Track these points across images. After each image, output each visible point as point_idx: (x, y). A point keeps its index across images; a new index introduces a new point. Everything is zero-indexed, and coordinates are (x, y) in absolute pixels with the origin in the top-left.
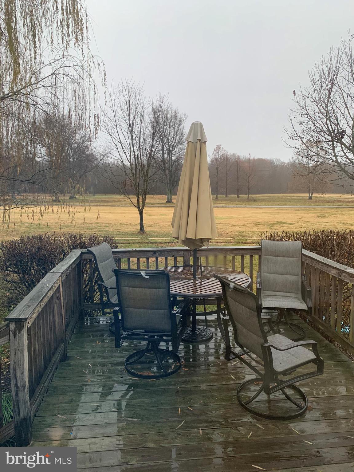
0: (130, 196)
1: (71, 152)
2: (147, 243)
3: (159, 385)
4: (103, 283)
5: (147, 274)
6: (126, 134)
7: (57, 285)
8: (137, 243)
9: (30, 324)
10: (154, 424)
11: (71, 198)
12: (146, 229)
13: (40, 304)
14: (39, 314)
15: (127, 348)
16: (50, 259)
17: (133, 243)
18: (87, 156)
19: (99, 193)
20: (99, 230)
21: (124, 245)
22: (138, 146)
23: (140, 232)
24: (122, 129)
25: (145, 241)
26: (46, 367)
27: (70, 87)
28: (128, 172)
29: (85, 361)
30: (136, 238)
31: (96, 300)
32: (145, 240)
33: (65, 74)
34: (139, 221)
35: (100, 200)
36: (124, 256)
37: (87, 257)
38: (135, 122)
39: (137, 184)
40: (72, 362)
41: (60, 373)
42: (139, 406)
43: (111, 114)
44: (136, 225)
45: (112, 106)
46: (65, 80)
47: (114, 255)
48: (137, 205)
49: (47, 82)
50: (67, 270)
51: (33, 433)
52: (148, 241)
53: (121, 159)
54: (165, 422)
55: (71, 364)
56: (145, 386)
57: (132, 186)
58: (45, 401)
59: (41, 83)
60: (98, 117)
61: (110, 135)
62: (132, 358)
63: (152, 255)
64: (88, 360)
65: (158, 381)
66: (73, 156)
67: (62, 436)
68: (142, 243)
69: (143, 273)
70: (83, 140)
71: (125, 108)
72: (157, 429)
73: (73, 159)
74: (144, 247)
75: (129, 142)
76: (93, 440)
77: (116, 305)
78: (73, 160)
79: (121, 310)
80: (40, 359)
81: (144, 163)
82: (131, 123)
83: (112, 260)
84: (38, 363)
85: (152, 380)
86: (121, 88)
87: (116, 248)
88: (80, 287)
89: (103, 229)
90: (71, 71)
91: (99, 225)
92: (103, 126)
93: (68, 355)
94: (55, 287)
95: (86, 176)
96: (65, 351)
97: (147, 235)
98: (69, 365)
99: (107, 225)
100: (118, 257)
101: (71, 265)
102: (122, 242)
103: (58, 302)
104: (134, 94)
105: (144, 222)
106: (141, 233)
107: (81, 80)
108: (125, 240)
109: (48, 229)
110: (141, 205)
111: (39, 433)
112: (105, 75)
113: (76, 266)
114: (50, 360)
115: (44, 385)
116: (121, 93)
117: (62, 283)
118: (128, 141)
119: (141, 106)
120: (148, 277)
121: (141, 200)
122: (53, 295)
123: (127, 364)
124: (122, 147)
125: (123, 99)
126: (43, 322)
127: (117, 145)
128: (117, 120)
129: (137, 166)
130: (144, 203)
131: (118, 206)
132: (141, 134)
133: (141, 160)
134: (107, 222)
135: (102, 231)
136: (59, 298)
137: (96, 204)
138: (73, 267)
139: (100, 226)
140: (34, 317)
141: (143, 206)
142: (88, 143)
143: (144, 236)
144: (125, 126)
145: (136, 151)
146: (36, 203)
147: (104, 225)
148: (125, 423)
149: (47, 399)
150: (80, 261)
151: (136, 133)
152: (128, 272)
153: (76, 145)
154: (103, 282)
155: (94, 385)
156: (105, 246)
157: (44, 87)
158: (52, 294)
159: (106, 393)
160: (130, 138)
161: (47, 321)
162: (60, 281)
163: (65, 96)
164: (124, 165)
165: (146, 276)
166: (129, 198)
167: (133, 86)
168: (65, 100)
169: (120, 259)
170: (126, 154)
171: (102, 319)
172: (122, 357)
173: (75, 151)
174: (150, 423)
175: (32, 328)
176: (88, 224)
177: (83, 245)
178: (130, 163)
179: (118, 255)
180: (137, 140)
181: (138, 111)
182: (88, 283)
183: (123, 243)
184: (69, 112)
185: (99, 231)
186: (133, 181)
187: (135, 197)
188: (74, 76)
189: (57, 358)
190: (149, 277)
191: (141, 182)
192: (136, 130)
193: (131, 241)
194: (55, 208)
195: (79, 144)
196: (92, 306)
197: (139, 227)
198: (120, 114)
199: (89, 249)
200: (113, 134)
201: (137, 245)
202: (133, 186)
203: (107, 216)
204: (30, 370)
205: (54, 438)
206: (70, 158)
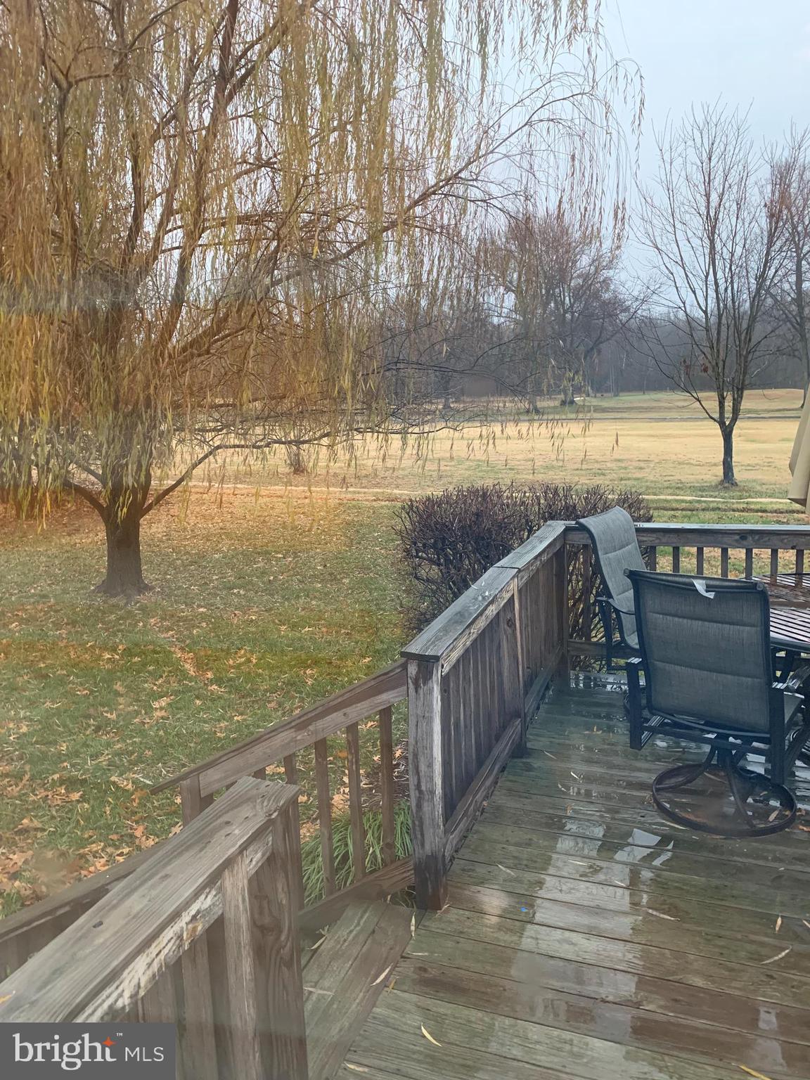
0: (701, 395)
1: (567, 298)
2: (738, 510)
3: (732, 853)
4: (610, 600)
5: (709, 588)
6: (696, 242)
7: (507, 596)
8: (714, 509)
9: (446, 669)
10: (709, 937)
11: (563, 403)
12: (738, 474)
13: (467, 632)
14: (467, 651)
15: (661, 753)
16: (499, 538)
17: (703, 510)
18: (605, 304)
19: (629, 391)
20: (622, 476)
21: (679, 513)
22: (727, 270)
23: (722, 483)
24: (688, 231)
25: (735, 506)
26: (480, 763)
27: (563, 148)
28: (700, 334)
29: (562, 765)
30: (711, 496)
31: (598, 636)
32: (733, 503)
33: (552, 120)
34: (721, 456)
35: (629, 405)
36: (664, 540)
37: (578, 539)
38: (722, 209)
39: (721, 364)
40: (536, 763)
41: (511, 781)
42: (677, 888)
43: (661, 199)
44: (715, 465)
45: (664, 178)
46: (552, 132)
47: (641, 538)
48: (716, 416)
49: (513, 147)
50: (530, 564)
51: (449, 888)
52: (741, 506)
53: (682, 305)
54: (739, 940)
55: (535, 766)
56: (697, 846)
57: (705, 370)
58: (477, 832)
59: (502, 149)
60: (624, 209)
61: (658, 249)
62: (670, 778)
63: (737, 541)
64: (569, 765)
65: (732, 842)
66: (572, 306)
67: (505, 910)
68: (725, 510)
69: (700, 585)
70: (597, 268)
71: (698, 178)
72: (717, 950)
73: (573, 313)
74: (731, 520)
75: (704, 261)
76: (567, 934)
77: (634, 653)
78: (572, 316)
79: (645, 665)
80: (469, 744)
81: (742, 310)
82: (712, 214)
83: (633, 548)
84: (463, 751)
85: (715, 837)
86: (689, 129)
87: (649, 520)
88: (561, 602)
89: (630, 475)
90: (565, 110)
91: (623, 465)
92: (641, 229)
93: (529, 745)
94: (502, 598)
95: (599, 352)
96: (522, 735)
97: (740, 491)
98: (529, 768)
99: (642, 464)
100: (650, 542)
101: (540, 554)
102: (674, 505)
103: (509, 631)
104: (724, 139)
105: (735, 458)
106: (726, 485)
107: (589, 125)
108: (683, 501)
109: (511, 474)
110: (728, 414)
111: (459, 891)
112: (642, 103)
113: (552, 558)
114: (490, 749)
115: (474, 797)
116: (690, 143)
117: (520, 591)
118: (701, 259)
119: (741, 167)
120: (711, 595)
121: (728, 405)
122: (498, 614)
123: (658, 790)
124: (687, 276)
125: (693, 157)
126: (476, 668)
127: (674, 271)
128: (677, 210)
129: (724, 321)
130: (736, 411)
131: (672, 420)
132: (738, 238)
133: (733, 302)
134: (642, 457)
135: (629, 479)
136: (511, 623)
137: (619, 415)
138: (544, 558)
139: (626, 468)
140: (455, 655)
141: (734, 419)
142: (606, 273)
143: (731, 494)
144: (697, 224)
145: (721, 282)
146: (485, 417)
147: (637, 464)
148: (641, 918)
149: (481, 829)
150: (563, 546)
151: (724, 236)
152: (662, 580)
153: (580, 281)
154: (610, 596)
155: (580, 820)
156: (619, 516)
157: (508, 157)
158: (495, 613)
159: (611, 844)
160: (707, 251)
161: (484, 669)
162: (514, 586)
163: (551, 171)
164: (690, 320)
165: (707, 591)
166: (698, 400)
167: (722, 120)
168: (551, 181)
169: (653, 548)
170: (694, 292)
171: (611, 679)
172: (648, 771)
173: (577, 294)
174: (700, 932)
175: (452, 678)
176: (597, 462)
177: (570, 512)
178: (705, 312)
179: (649, 539)
180: (727, 256)
181: (730, 181)
182: (580, 597)
183: (677, 509)
184: (559, 206)
185: (621, 479)
186: (709, 357)
187: (714, 395)
188: (572, 120)
189: (503, 748)
190: (715, 596)
191: (732, 359)
192: (723, 230)
193: (697, 505)
194: (524, 427)
195: (586, 277)
196: (587, 647)
197: (720, 471)
198: (684, 192)
199: (582, 520)
200: (666, 245)
201: (713, 515)
202: (710, 371)
203: (642, 445)
204: (446, 764)
205: (487, 908)
206: (565, 312)
